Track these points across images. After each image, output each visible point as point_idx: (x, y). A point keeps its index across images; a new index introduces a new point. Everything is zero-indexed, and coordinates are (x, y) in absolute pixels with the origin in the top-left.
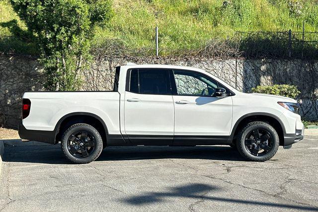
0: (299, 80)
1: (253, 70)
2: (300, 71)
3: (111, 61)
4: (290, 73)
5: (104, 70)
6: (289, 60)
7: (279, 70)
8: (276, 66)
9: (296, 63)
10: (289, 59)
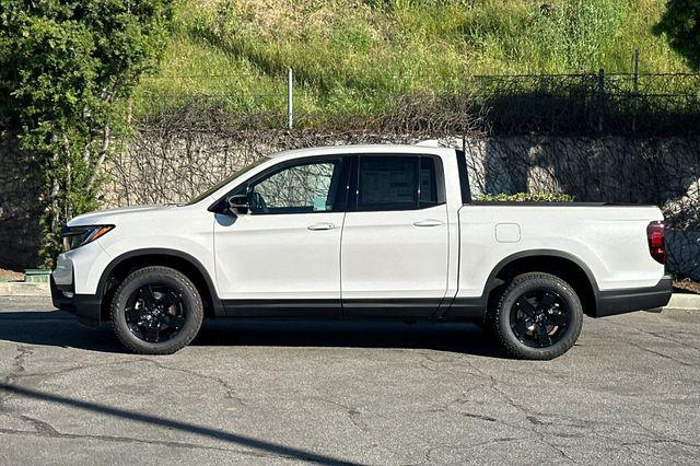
0: (621, 183)
1: (504, 159)
2: (621, 163)
3: (190, 140)
4: (596, 167)
5: (177, 156)
6: (592, 138)
7: (568, 160)
8: (560, 151)
9: (610, 144)
10: (594, 135)
